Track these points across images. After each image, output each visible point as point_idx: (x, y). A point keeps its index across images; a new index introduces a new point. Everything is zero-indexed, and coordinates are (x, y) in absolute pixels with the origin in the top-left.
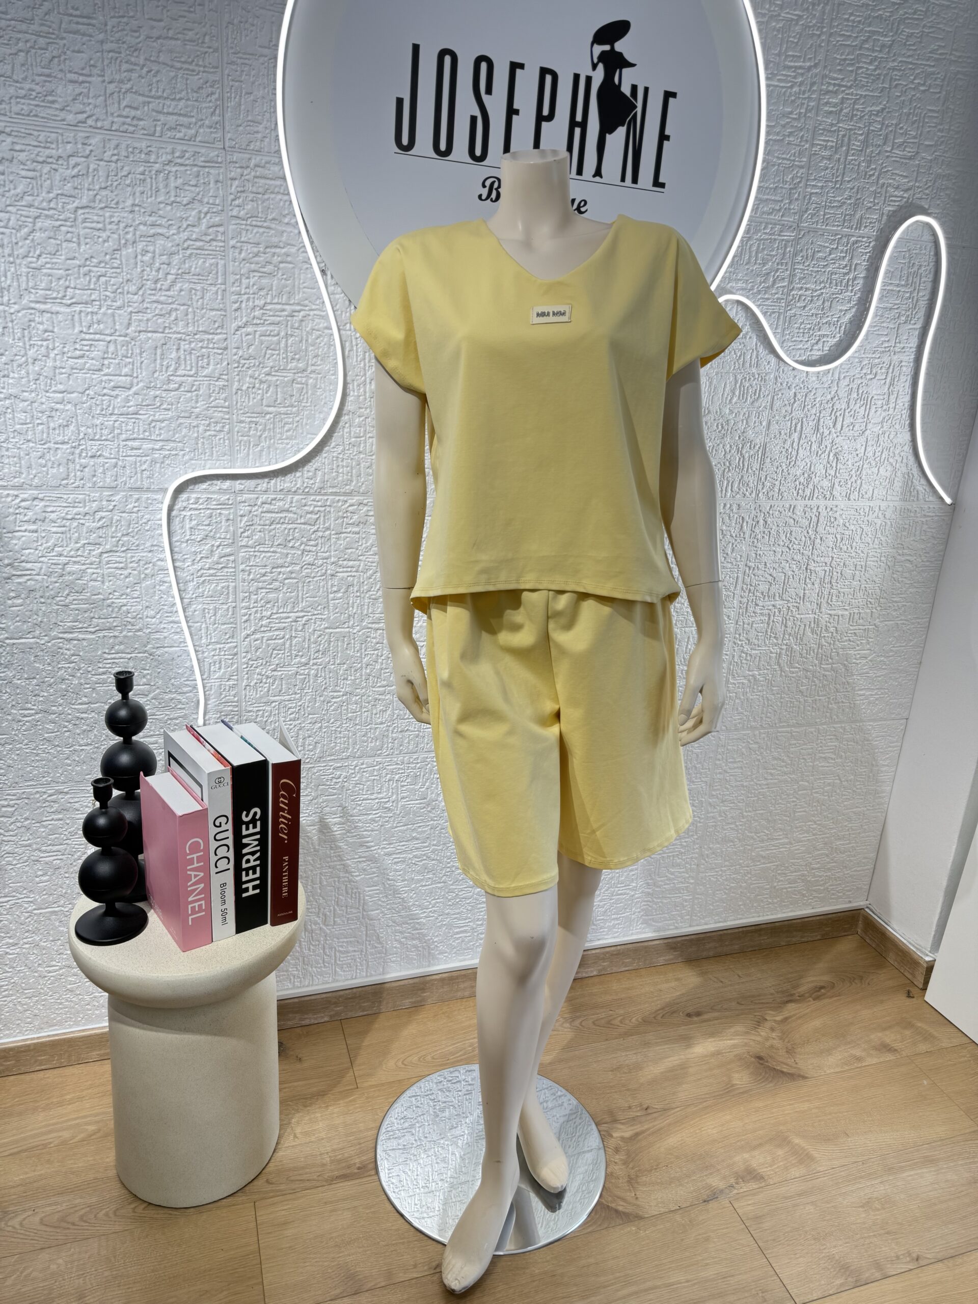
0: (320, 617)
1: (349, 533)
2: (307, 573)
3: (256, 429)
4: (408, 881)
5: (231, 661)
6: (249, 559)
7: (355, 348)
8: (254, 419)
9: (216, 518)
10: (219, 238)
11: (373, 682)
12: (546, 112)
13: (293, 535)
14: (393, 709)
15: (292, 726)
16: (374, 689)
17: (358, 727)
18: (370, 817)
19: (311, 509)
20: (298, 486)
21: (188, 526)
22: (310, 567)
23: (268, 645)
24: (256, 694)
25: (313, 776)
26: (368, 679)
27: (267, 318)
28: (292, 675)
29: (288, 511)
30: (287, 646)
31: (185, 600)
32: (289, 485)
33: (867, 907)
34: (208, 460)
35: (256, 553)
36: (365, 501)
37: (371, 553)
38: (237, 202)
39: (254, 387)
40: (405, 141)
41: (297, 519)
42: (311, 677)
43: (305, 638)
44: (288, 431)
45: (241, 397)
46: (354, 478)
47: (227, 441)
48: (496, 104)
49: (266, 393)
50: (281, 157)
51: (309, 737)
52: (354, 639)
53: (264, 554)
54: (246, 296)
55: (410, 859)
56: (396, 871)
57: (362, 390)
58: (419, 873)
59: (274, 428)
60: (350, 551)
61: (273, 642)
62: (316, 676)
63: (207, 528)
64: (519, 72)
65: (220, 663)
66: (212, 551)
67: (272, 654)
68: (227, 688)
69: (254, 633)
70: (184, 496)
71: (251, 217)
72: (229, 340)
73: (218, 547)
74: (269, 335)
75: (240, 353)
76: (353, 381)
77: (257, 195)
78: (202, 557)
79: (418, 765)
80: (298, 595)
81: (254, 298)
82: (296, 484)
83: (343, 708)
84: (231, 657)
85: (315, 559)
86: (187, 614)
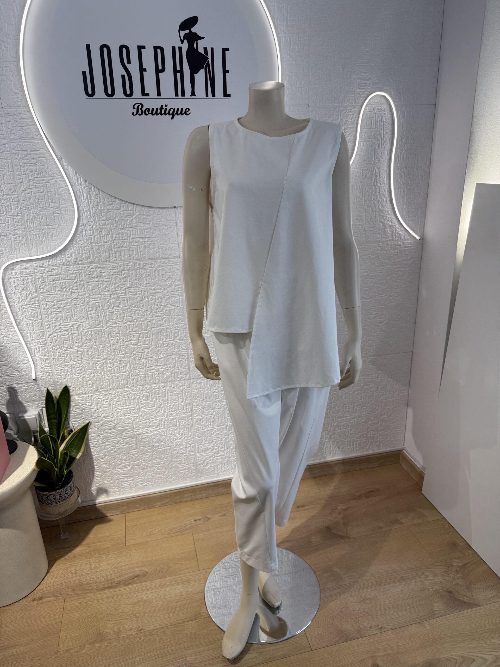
0: (85, 323)
1: (93, 281)
2: (75, 303)
3: (40, 237)
4: (151, 446)
5: (44, 347)
6: (45, 298)
7: (82, 194)
8: (37, 233)
9: (26, 281)
10: (7, 150)
11: (118, 353)
12: (160, 68)
13: (65, 285)
14: (130, 365)
15: (79, 376)
16: (119, 356)
17: (113, 374)
18: (127, 417)
19: (72, 272)
20: (64, 262)
21: (13, 286)
22: (76, 300)
23: (61, 339)
24: (59, 362)
25: (94, 399)
26: (115, 351)
27: (36, 185)
28: (75, 352)
29: (60, 274)
30: (71, 338)
31: (18, 321)
32: (59, 261)
33: (404, 449)
34: (18, 254)
35: (48, 296)
36: (99, 266)
37: (106, 290)
38: (12, 132)
39: (35, 218)
40: (90, 92)
41: (66, 278)
42: (85, 352)
43: (79, 334)
44: (55, 236)
45: (30, 222)
46: (91, 255)
47: (26, 244)
48: (134, 68)
49: (42, 220)
50: (29, 108)
51: (89, 381)
52: (104, 332)
53: (52, 296)
54: (24, 175)
55: (150, 436)
56: (144, 442)
57: (88, 213)
58: (156, 442)
59: (48, 236)
60: (95, 290)
61: (63, 337)
62: (88, 351)
63: (22, 286)
64: (143, 50)
65: (39, 348)
66: (27, 297)
67: (64, 342)
68: (44, 360)
69: (53, 333)
70: (10, 272)
71: (21, 138)
72: (19, 198)
73: (29, 294)
74: (39, 193)
75: (26, 202)
76: (83, 209)
77: (22, 127)
78: (22, 300)
79: (148, 391)
80: (72, 314)
81: (28, 176)
82: (63, 261)
83: (104, 366)
84: (44, 345)
85: (78, 296)
86: (19, 327)
